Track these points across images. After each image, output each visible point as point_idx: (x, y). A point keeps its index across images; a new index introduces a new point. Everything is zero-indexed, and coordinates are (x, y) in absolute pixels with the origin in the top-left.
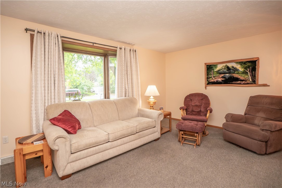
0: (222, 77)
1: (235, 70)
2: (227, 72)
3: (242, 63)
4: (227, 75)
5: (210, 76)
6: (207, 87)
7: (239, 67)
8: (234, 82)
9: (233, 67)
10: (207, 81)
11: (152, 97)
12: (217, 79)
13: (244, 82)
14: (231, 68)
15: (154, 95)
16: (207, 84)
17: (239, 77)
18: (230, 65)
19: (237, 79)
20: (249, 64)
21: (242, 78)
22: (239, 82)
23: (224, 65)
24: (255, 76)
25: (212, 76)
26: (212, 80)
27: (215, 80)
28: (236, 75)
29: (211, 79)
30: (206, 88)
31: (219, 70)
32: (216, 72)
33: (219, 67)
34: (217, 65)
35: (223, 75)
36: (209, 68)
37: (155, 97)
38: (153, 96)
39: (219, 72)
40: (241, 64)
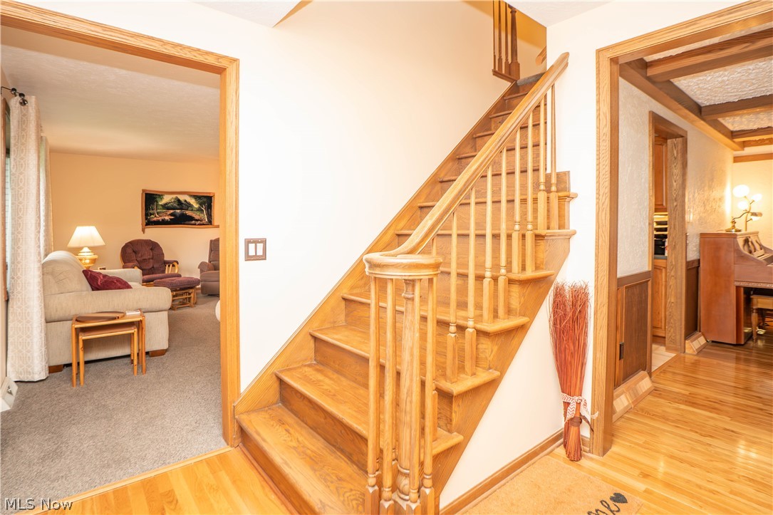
0: (171, 215)
1: (189, 206)
2: (178, 207)
3: (197, 197)
4: (178, 211)
5: (151, 211)
6: (147, 230)
7: (192, 201)
8: (187, 222)
9: (185, 201)
10: (146, 219)
11: (86, 249)
12: (163, 218)
13: (199, 222)
14: (183, 202)
15: (92, 245)
16: (146, 225)
17: (194, 215)
18: (182, 198)
19: (191, 218)
20: (205, 200)
21: (197, 217)
22: (193, 222)
23: (174, 196)
24: (211, 215)
25: (155, 211)
26: (155, 219)
27: (160, 219)
28: (189, 213)
29: (152, 216)
30: (143, 231)
31: (166, 204)
32: (162, 205)
33: (167, 199)
34: (162, 195)
35: (172, 211)
36: (150, 199)
37: (93, 249)
38: (89, 248)
39: (166, 207)
40: (195, 199)
